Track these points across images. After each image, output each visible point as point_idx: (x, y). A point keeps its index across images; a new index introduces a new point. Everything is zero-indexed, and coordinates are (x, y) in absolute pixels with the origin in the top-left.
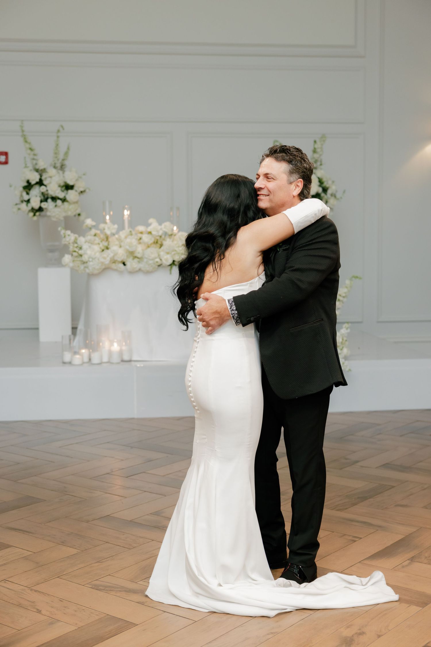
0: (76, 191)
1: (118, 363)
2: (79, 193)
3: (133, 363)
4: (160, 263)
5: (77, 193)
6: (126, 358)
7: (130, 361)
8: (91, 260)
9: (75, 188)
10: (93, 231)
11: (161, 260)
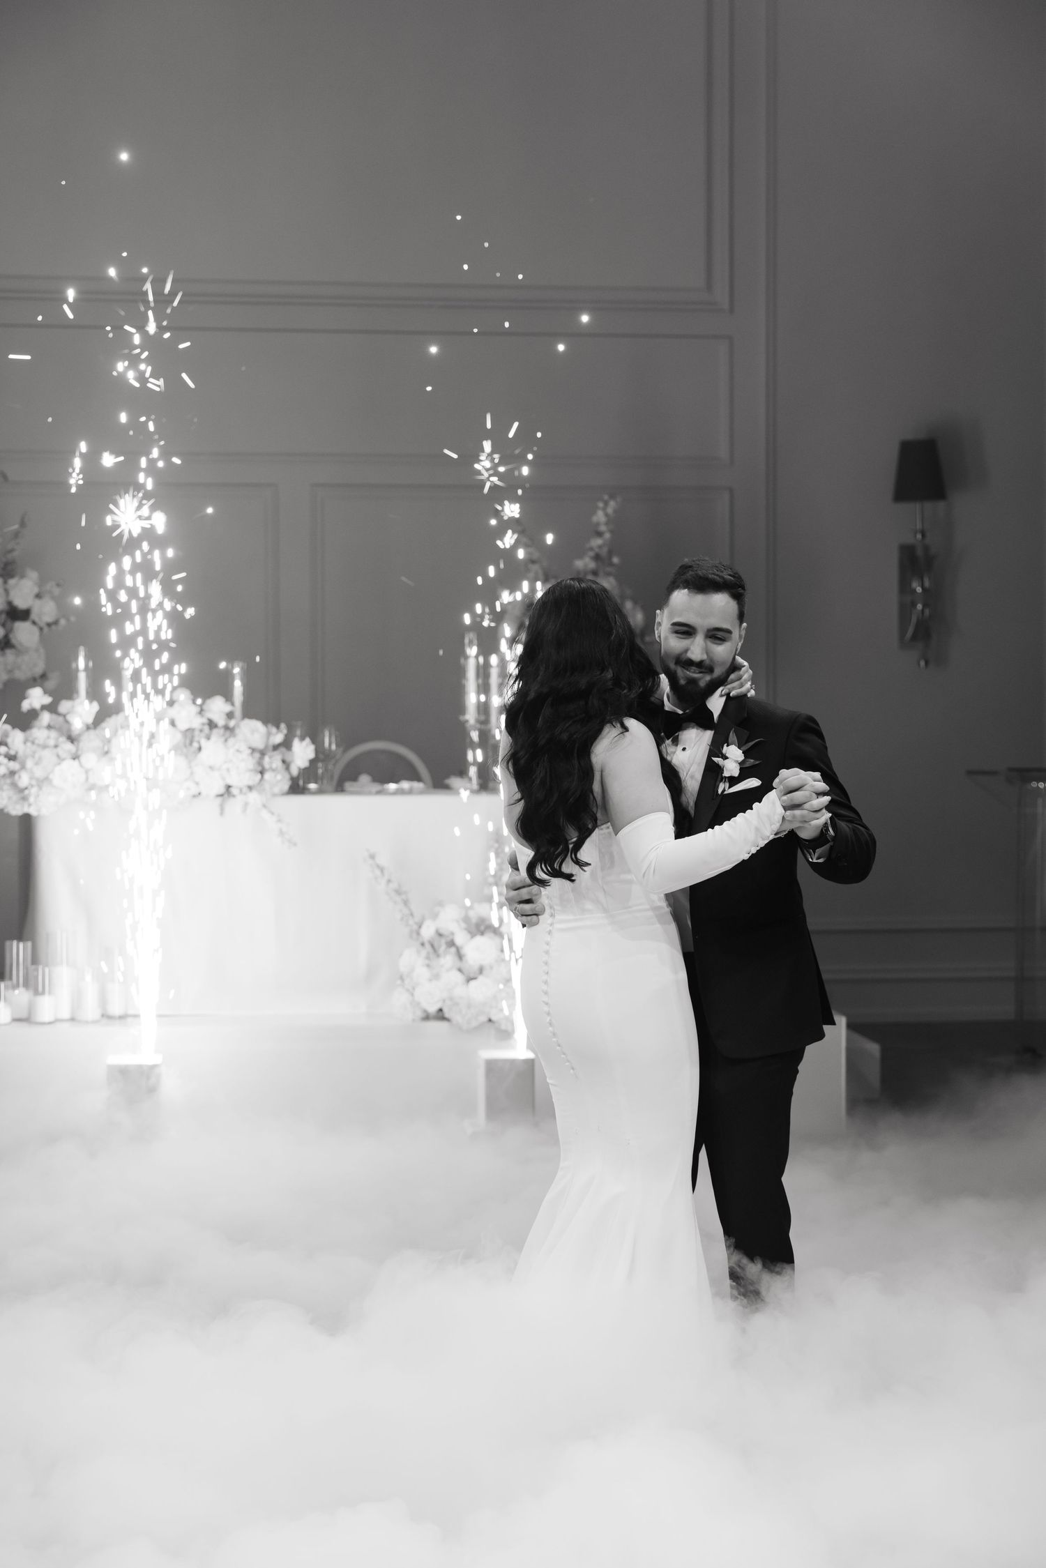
0: (34, 623)
1: (95, 1022)
2: (41, 629)
3: (130, 1020)
4: (194, 790)
5: (35, 630)
6: (115, 1009)
7: (122, 1017)
8: (34, 782)
9: (33, 616)
10: (46, 717)
11: (197, 784)
